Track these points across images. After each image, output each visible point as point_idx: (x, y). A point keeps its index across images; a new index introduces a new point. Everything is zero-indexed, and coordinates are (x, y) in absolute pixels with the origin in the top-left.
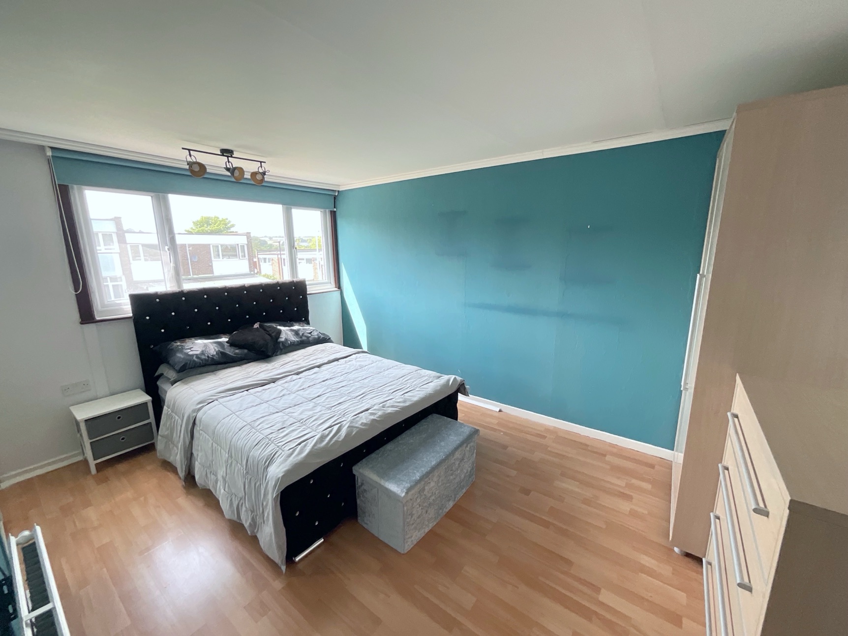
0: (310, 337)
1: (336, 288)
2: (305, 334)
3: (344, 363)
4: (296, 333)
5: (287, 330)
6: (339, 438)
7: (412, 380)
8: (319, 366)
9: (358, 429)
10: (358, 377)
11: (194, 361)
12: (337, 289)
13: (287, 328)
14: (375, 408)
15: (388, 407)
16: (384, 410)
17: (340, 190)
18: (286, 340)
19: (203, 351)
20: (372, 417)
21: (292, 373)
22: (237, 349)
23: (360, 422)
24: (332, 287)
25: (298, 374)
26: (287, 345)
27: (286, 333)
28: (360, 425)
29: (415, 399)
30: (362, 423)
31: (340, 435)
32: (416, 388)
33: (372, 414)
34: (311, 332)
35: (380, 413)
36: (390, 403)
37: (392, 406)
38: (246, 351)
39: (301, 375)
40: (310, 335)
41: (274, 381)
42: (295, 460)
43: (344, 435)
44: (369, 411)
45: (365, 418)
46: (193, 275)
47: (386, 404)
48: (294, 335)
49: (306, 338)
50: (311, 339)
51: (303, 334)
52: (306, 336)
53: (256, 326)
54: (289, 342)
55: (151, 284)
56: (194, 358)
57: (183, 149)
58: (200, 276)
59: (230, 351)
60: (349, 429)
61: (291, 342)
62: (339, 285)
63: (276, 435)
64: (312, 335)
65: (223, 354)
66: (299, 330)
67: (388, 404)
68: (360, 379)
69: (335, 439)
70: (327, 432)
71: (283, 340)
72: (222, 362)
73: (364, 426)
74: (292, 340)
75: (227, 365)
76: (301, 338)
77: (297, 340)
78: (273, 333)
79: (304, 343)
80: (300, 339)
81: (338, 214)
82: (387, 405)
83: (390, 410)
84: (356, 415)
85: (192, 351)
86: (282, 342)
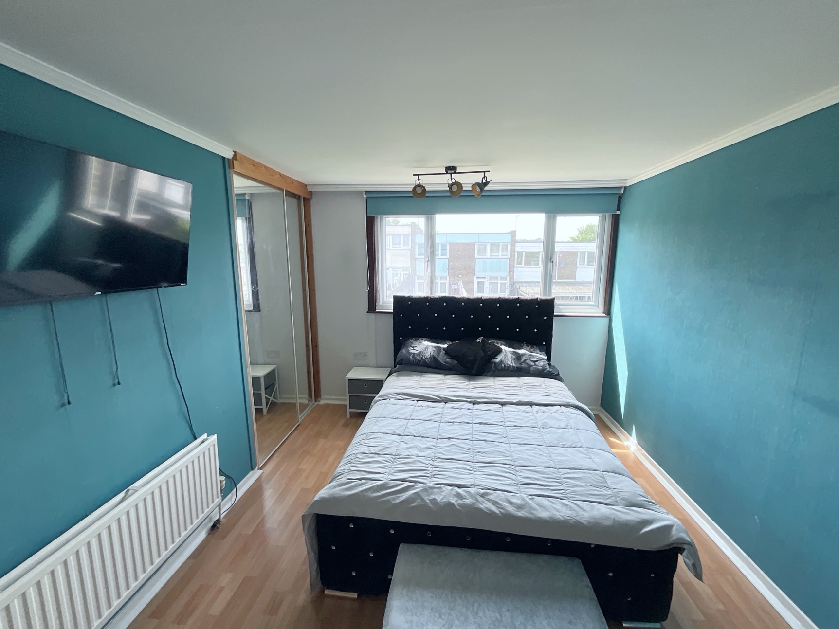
0: (532, 366)
1: (604, 313)
2: (528, 362)
3: (534, 411)
4: (518, 357)
5: (509, 352)
6: (394, 499)
7: (578, 483)
8: (503, 404)
9: (422, 503)
10: (520, 438)
11: (409, 359)
12: (604, 315)
13: (512, 350)
14: (472, 491)
15: (489, 500)
16: (477, 500)
17: (628, 185)
18: (501, 362)
19: (420, 352)
20: (453, 501)
21: (469, 400)
22: (449, 358)
23: (432, 497)
24: (599, 311)
25: (474, 403)
26: (500, 368)
27: (507, 354)
28: (430, 500)
29: (544, 514)
30: (434, 499)
31: (399, 497)
32: (568, 498)
33: (459, 496)
34: (537, 361)
35: (468, 501)
36: (498, 496)
37: (495, 503)
38: (456, 362)
39: (476, 406)
40: (533, 364)
41: (446, 401)
42: (338, 492)
43: (401, 500)
44: (460, 491)
45: (445, 496)
46: (558, 279)
47: (491, 494)
48: (514, 359)
49: (527, 366)
50: (532, 368)
51: (525, 360)
52: (527, 364)
53: (479, 340)
54: (503, 365)
55: (524, 284)
56: (411, 357)
57: (414, 175)
58: (563, 280)
59: (442, 358)
60: (414, 496)
61: (505, 366)
62: (608, 312)
63: (363, 457)
64: (535, 365)
65: (434, 358)
66: (523, 355)
67: (494, 496)
68: (518, 441)
69: (389, 497)
70: (392, 483)
71: (497, 361)
72: (432, 366)
73: (433, 504)
74: (507, 364)
75: (436, 370)
76: (521, 364)
77: (514, 365)
78: (490, 351)
79: (521, 371)
80: (519, 365)
81: (621, 218)
82: (490, 497)
83: (486, 505)
84: (441, 484)
85: (413, 349)
86: (495, 363)
